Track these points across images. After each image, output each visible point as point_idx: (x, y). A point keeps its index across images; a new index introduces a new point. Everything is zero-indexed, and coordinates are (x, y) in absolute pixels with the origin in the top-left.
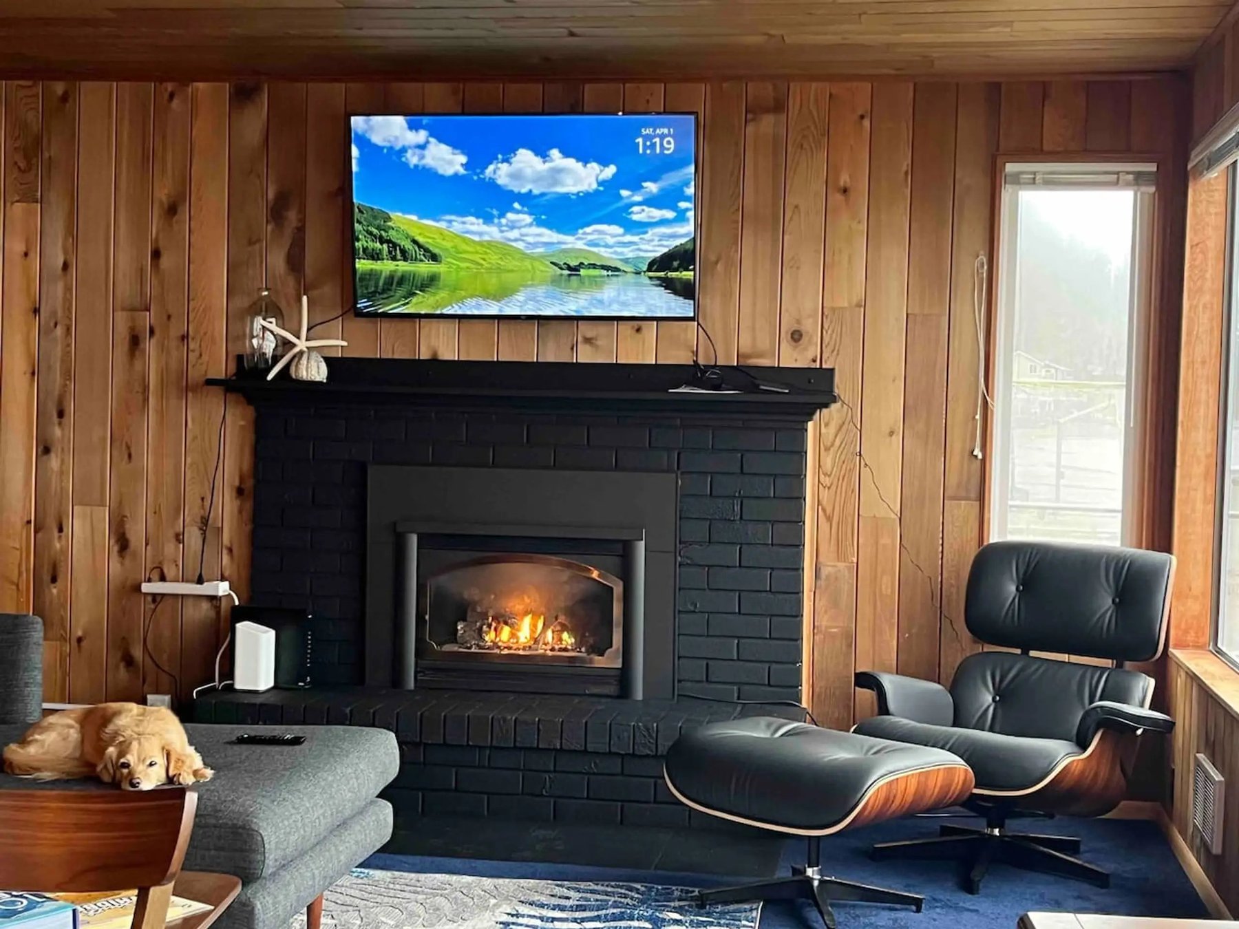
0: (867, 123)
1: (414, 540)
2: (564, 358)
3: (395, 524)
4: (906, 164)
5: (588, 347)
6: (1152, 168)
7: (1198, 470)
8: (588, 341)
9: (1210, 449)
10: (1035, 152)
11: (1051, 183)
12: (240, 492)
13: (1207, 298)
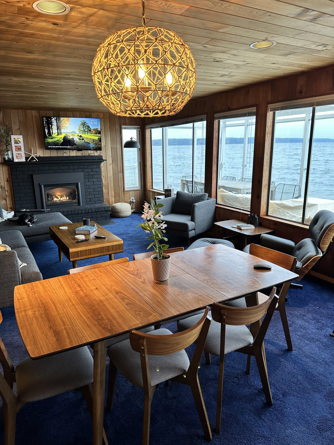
0: (103, 119)
1: (43, 186)
2: (62, 155)
3: (39, 184)
4: (109, 126)
5: (65, 154)
6: (139, 127)
7: (149, 167)
8: (65, 153)
9: (151, 164)
10: (125, 124)
11: (128, 128)
12: (7, 181)
13: (149, 145)
